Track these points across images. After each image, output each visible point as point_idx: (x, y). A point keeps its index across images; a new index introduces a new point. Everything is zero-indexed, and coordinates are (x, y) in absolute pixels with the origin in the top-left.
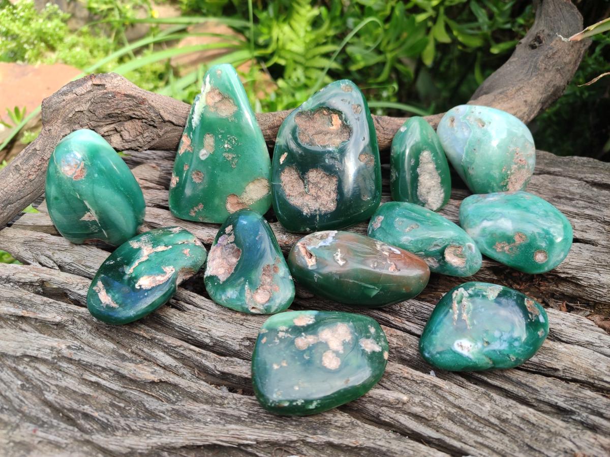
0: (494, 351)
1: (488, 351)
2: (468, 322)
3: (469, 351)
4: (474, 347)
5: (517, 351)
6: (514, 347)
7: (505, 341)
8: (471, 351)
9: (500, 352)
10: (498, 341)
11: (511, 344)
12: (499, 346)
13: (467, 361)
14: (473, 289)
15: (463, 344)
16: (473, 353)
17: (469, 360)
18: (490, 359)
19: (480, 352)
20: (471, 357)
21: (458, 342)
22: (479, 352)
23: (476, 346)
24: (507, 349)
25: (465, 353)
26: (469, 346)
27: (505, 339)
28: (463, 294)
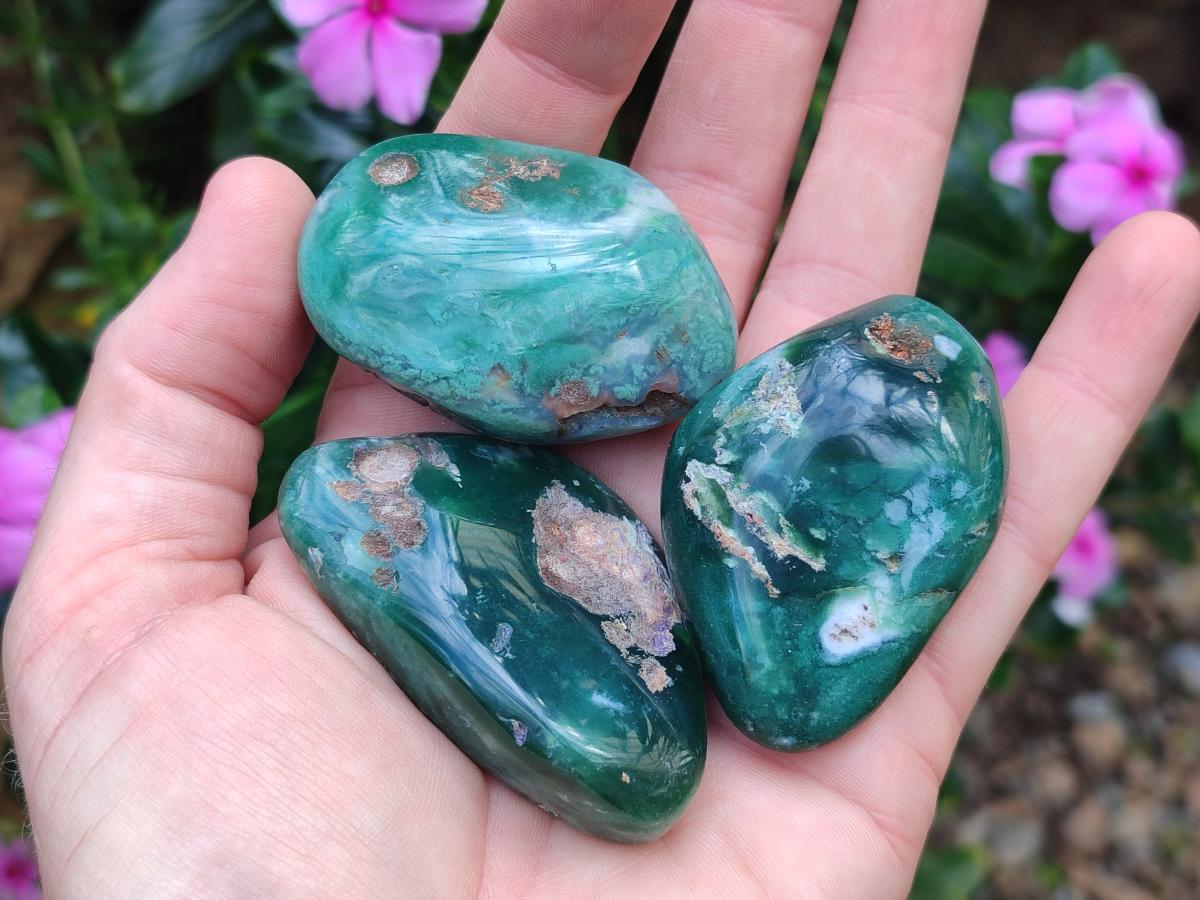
0: (927, 560)
1: (915, 577)
2: (802, 554)
3: (872, 625)
4: (875, 603)
5: (976, 505)
6: (962, 501)
7: (930, 509)
8: (879, 621)
9: (940, 548)
10: (915, 527)
11: (948, 504)
12: (925, 535)
13: (892, 652)
14: (722, 440)
15: (845, 624)
16: (887, 621)
17: (894, 645)
18: (936, 590)
19: (900, 597)
20: (892, 632)
21: (827, 632)
22: (898, 602)
23: (878, 594)
24: (949, 526)
25: (869, 639)
26: (862, 612)
27: (924, 505)
28: (712, 482)
